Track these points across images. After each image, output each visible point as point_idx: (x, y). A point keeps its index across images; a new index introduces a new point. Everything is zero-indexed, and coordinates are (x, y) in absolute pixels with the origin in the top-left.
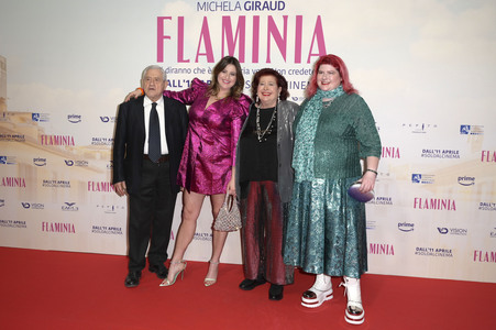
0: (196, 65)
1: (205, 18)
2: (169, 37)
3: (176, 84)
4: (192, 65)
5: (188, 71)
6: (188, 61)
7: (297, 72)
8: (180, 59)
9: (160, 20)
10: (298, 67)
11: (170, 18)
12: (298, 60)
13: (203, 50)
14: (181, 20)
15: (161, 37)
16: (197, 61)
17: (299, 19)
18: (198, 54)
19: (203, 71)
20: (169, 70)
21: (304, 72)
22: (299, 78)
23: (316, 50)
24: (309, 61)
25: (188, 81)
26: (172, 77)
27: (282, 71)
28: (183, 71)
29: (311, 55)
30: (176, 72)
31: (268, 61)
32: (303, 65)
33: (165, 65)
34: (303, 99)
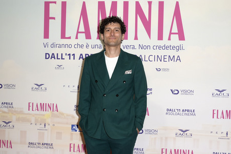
0: (76, 42)
1: (84, 3)
2: (54, 18)
3: (60, 57)
4: (73, 41)
5: (69, 46)
6: (70, 38)
7: (160, 47)
8: (63, 36)
9: (47, 5)
10: (161, 43)
11: (55, 2)
12: (160, 37)
13: (82, 29)
14: (64, 5)
15: (47, 18)
16: (77, 38)
17: (161, 5)
18: (78, 32)
19: (82, 46)
20: (53, 46)
21: (166, 48)
22: (161, 53)
23: (175, 30)
24: (169, 39)
25: (69, 55)
26: (56, 51)
27: (147, 47)
28: (65, 46)
29: (171, 33)
30: (60, 47)
31: (136, 38)
32: (165, 41)
33: (50, 41)
34: (164, 70)
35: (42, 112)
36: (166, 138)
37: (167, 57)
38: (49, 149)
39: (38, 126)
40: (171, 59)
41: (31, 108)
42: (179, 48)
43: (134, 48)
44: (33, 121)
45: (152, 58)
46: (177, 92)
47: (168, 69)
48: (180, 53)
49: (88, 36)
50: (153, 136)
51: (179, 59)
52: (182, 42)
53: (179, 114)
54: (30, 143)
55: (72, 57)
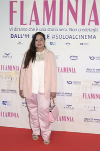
0: (30, 27)
1: (35, 2)
2: (16, 12)
3: (20, 36)
4: (28, 27)
5: (26, 30)
6: (26, 24)
7: (83, 30)
8: (22, 23)
9: (11, 3)
10: (83, 27)
11: (16, 2)
12: (83, 23)
13: (34, 18)
14: (22, 3)
15: (12, 12)
16: (30, 24)
18: (31, 21)
19: (33, 30)
20: (16, 29)
21: (87, 30)
22: (84, 33)
23: (93, 18)
24: (89, 24)
25: (26, 35)
26: (17, 33)
27: (75, 30)
28: (23, 29)
29: (90, 21)
30: (20, 30)
31: (68, 24)
32: (86, 26)
33: (13, 26)
34: (86, 44)
35: (10, 71)
36: (86, 87)
37: (88, 36)
38: (14, 94)
39: (7, 80)
40: (90, 37)
41: (3, 68)
42: (95, 30)
43: (66, 30)
44: (4, 76)
45: (78, 37)
46: (93, 58)
47: (88, 44)
48: (96, 33)
49: (38, 23)
50: (78, 85)
51: (95, 37)
52: (97, 26)
53: (94, 72)
54: (2, 90)
55: (27, 37)
